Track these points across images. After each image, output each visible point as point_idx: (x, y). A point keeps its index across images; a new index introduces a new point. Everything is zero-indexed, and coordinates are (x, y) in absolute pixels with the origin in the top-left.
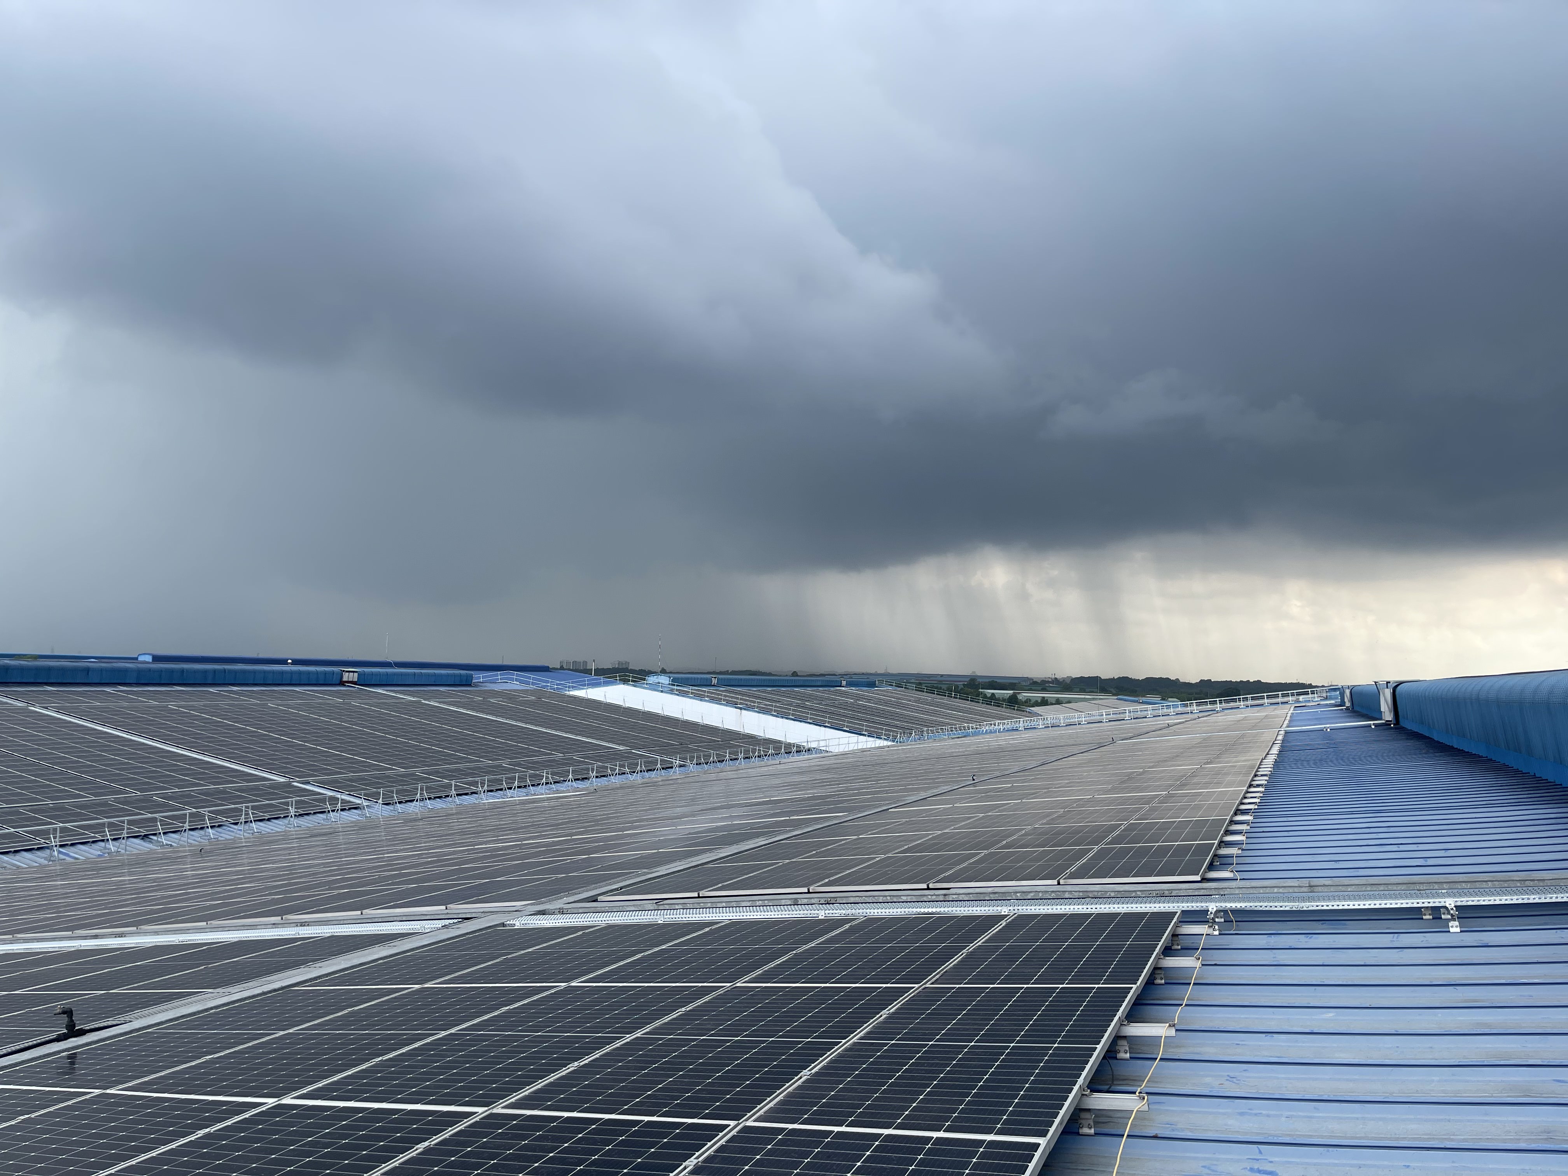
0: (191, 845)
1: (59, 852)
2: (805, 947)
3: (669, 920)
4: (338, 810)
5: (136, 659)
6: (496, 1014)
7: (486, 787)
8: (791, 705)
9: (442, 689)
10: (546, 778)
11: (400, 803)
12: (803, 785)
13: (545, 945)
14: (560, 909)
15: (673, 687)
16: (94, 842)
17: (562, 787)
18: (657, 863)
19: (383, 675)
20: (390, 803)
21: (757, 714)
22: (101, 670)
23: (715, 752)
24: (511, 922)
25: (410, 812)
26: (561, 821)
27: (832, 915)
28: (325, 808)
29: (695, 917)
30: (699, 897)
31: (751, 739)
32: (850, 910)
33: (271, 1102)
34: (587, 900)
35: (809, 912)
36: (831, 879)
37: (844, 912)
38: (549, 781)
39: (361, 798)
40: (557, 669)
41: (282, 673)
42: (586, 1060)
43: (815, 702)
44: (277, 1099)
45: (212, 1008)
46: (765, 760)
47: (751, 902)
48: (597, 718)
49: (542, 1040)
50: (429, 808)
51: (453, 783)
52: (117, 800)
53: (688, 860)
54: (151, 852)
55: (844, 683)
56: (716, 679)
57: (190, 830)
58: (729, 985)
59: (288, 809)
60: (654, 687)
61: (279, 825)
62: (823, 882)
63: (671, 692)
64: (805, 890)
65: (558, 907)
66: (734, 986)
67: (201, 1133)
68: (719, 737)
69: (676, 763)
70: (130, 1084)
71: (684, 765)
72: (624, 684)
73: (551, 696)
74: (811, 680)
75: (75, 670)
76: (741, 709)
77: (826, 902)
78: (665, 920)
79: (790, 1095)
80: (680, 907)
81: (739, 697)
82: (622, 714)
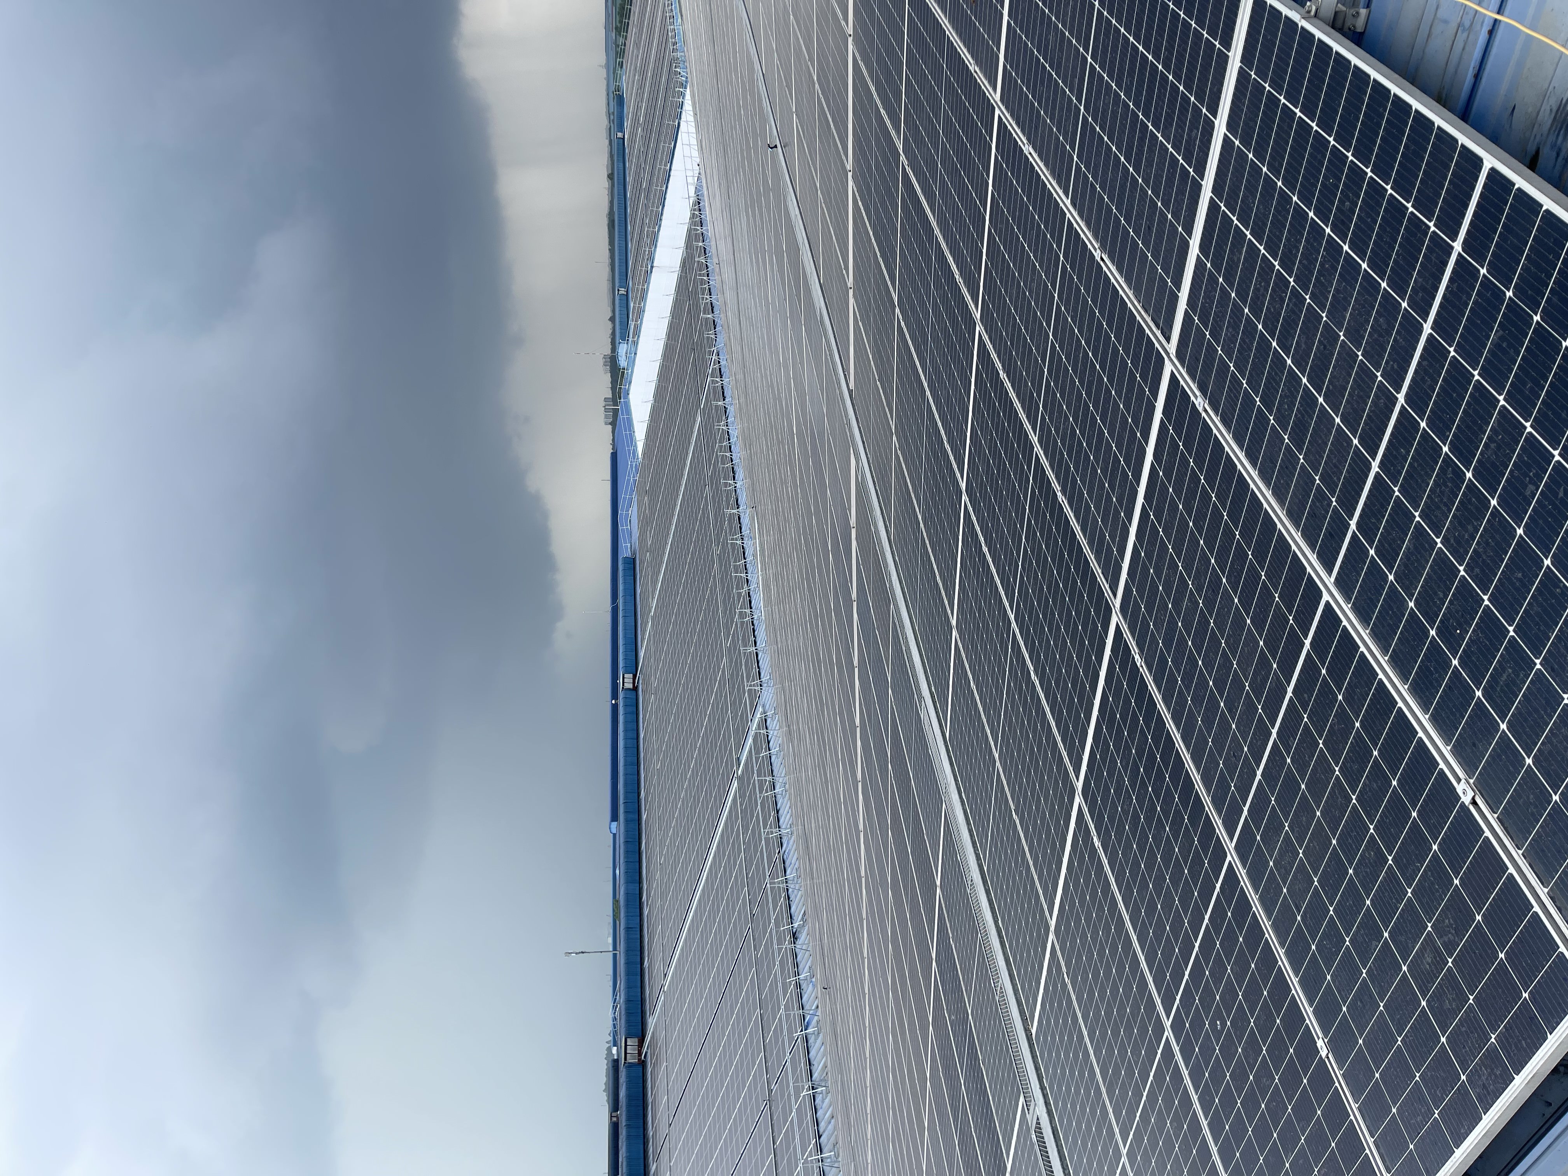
8: (646, 204)
9: (639, 593)
15: (630, 340)
19: (626, 649)
21: (658, 249)
39: (755, 712)
43: (642, 176)
55: (620, 135)
56: (620, 289)
60: (632, 362)
63: (636, 343)
72: (629, 395)
76: (652, 267)
81: (639, 266)
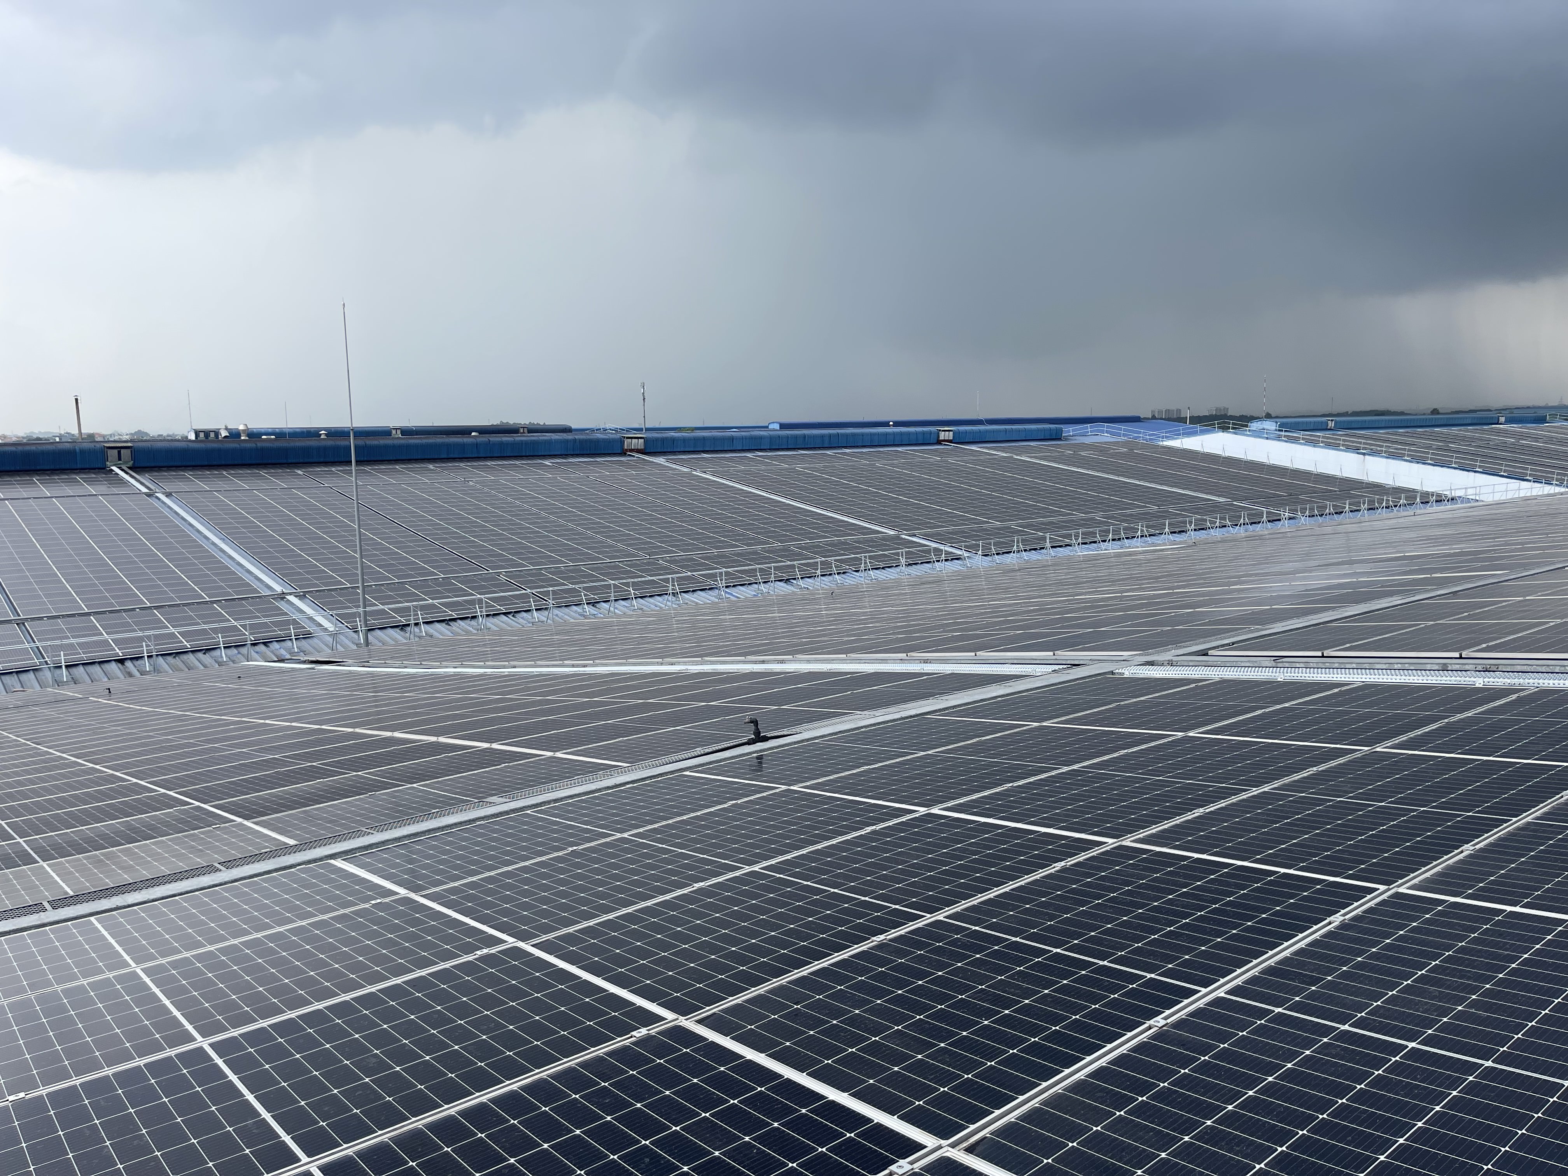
0: (823, 589)
1: (726, 592)
2: (1459, 716)
3: (1290, 678)
4: (942, 560)
5: (767, 427)
6: (1115, 756)
7: (1080, 540)
8: (1430, 448)
9: (1032, 444)
10: (1141, 531)
11: (998, 554)
12: (1447, 539)
13: (1157, 695)
14: (1169, 661)
15: (1281, 433)
16: (749, 584)
17: (1158, 540)
18: (1272, 619)
19: (976, 432)
20: (988, 555)
21: (1385, 460)
22: (742, 438)
23: (1331, 503)
24: (1120, 671)
25: (1008, 563)
26: (1160, 574)
27: (1494, 684)
28: (931, 559)
29: (1321, 677)
30: (1323, 656)
31: (1377, 489)
32: (1516, 680)
33: (922, 810)
34: (1197, 654)
35: (1463, 679)
36: (1490, 644)
37: (1509, 681)
38: (1144, 534)
39: (962, 549)
40: (1148, 419)
41: (886, 434)
42: (1212, 808)
43: (1462, 443)
44: (926, 809)
45: (862, 727)
46: (1395, 511)
47: (1387, 665)
48: (1194, 468)
49: (1163, 784)
50: (1025, 560)
51: (1048, 535)
52: (763, 550)
53: (1308, 618)
54: (794, 593)
55: (1502, 419)
56: (1333, 422)
57: (822, 575)
58: (1366, 748)
59: (899, 559)
60: (1258, 434)
61: (892, 572)
62: (1480, 647)
63: (1278, 438)
64: (1457, 655)
65: (1167, 659)
66: (1374, 750)
67: (869, 829)
68: (1337, 487)
69: (1284, 515)
70: (808, 784)
71: (1294, 517)
72: (1223, 432)
73: (1144, 447)
74: (1458, 418)
75: (723, 439)
76: (1364, 454)
77: (1485, 670)
78: (1285, 678)
79: (1449, 868)
80: (1302, 665)
81: (1363, 441)
82: (1221, 463)
